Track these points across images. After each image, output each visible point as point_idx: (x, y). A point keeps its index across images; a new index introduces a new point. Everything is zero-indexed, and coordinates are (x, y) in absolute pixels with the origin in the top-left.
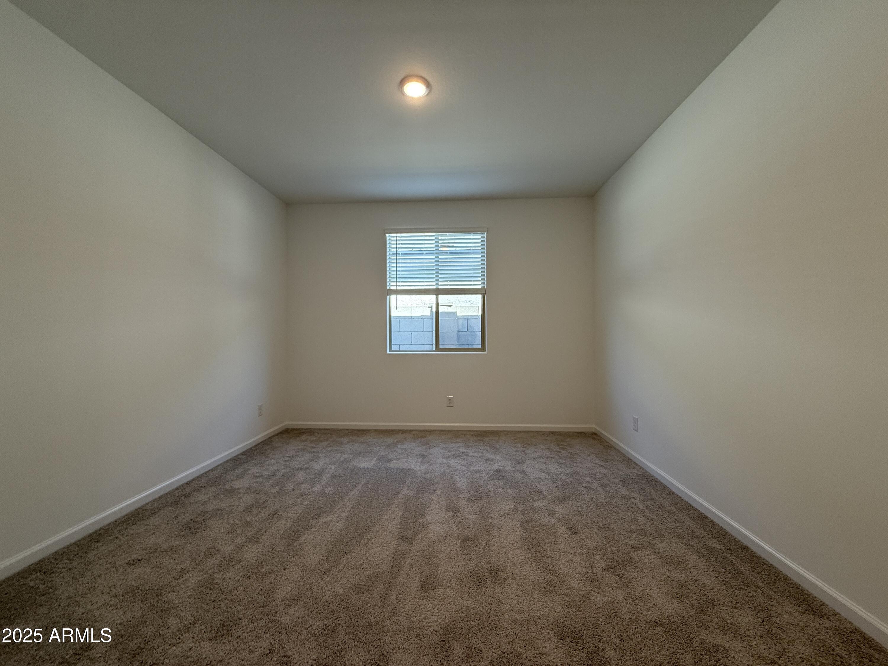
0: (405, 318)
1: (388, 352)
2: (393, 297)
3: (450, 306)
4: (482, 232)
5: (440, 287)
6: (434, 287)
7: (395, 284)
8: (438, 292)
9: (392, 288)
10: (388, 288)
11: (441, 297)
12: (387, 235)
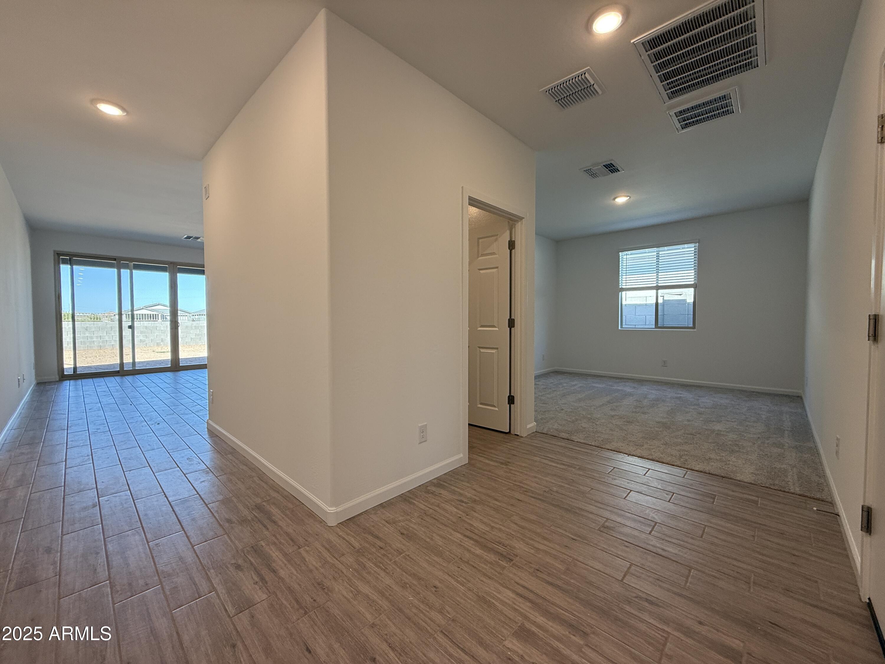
0: (640, 305)
1: (620, 328)
2: (624, 293)
3: (680, 295)
4: (695, 243)
5: (659, 285)
6: (655, 285)
7: (625, 284)
8: (658, 288)
9: (623, 287)
10: (620, 287)
11: (660, 292)
12: (620, 253)
